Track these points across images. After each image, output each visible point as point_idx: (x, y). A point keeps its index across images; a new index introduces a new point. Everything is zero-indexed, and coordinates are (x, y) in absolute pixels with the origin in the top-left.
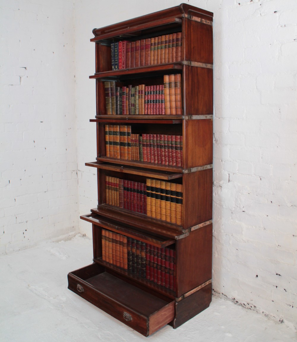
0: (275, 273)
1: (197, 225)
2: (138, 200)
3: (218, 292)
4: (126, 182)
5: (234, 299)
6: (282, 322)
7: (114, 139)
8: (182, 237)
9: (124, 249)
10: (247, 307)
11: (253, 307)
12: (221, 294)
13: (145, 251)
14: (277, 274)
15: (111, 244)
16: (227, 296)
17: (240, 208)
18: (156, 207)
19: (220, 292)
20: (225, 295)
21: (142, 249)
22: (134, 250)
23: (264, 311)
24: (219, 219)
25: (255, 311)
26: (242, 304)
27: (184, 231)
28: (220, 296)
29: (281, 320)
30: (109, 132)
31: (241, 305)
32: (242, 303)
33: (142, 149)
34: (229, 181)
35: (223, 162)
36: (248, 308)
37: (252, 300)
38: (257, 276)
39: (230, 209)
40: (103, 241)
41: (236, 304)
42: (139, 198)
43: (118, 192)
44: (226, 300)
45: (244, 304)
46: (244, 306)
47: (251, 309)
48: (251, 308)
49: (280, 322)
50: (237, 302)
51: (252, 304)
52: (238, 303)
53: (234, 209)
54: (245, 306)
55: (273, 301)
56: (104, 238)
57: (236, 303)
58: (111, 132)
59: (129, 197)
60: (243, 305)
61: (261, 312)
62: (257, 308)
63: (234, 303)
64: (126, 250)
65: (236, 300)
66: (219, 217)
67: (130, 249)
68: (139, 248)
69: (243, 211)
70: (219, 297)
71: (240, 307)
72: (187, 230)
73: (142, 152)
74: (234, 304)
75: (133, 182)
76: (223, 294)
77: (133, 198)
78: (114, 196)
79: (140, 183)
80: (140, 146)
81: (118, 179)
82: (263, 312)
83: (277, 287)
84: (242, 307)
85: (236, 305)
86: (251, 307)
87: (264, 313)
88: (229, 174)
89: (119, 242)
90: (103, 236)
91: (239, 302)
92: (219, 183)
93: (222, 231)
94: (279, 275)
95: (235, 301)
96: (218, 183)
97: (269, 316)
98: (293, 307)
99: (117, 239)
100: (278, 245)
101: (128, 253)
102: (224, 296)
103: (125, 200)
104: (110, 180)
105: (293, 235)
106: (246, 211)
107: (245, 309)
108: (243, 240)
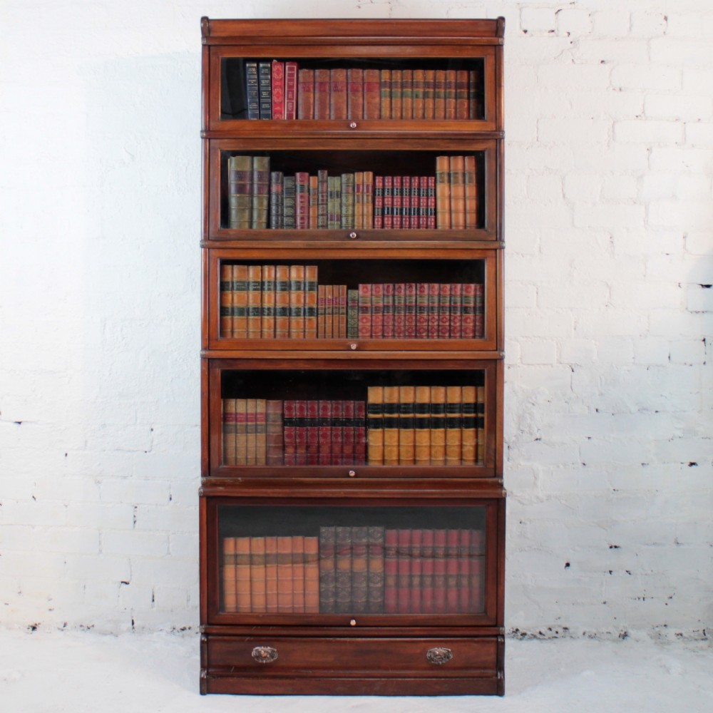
0: (608, 546)
5: (517, 630)
6: (625, 636)
10: (546, 637)
11: (560, 631)
14: (611, 547)
17: (531, 434)
23: (586, 629)
25: (568, 638)
26: (535, 634)
29: (623, 633)
31: (535, 637)
32: (536, 632)
36: (549, 638)
37: (559, 618)
38: (568, 565)
41: (521, 639)
45: (540, 633)
46: (541, 637)
47: (556, 637)
48: (556, 635)
49: (621, 639)
50: (524, 634)
51: (559, 626)
52: (526, 637)
53: (514, 438)
54: (544, 635)
55: (605, 603)
57: (521, 637)
60: (539, 636)
61: (580, 634)
62: (571, 631)
63: (518, 638)
65: (522, 631)
69: (537, 439)
71: (535, 641)
74: (518, 641)
82: (584, 634)
83: (610, 572)
84: (538, 640)
86: (557, 632)
87: (587, 635)
91: (529, 633)
94: (616, 547)
95: (519, 634)
97: (598, 635)
98: (644, 599)
99: (284, 552)
100: (612, 489)
105: (643, 464)
106: (543, 438)
107: (544, 642)
108: (538, 498)
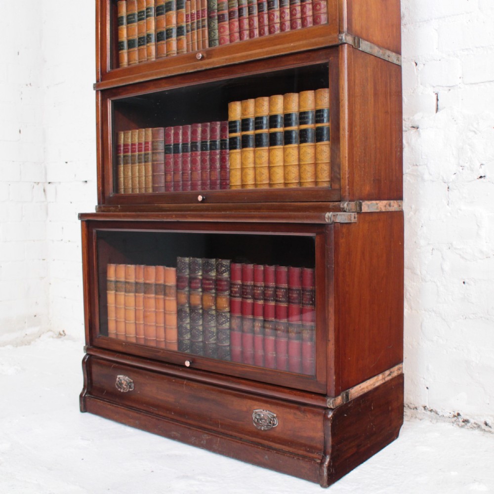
1: (374, 202)
2: (203, 168)
3: (412, 406)
4: (173, 131)
5: (459, 414)
7: (140, 31)
8: (341, 218)
9: (167, 303)
12: (421, 409)
13: (227, 293)
15: (133, 299)
16: (436, 413)
17: (472, 170)
18: (258, 171)
19: (417, 405)
20: (431, 411)
21: (219, 291)
22: (196, 299)
24: (412, 213)
26: (480, 423)
27: (345, 205)
28: (418, 416)
30: (128, 16)
31: (479, 427)
32: (481, 421)
33: (217, 31)
34: (437, 110)
35: (420, 66)
39: (443, 179)
40: (111, 296)
41: (462, 426)
42: (208, 163)
43: (150, 164)
44: (434, 421)
45: (486, 424)
46: (487, 428)
50: (466, 421)
52: (469, 425)
53: (454, 177)
54: (490, 427)
56: (112, 286)
57: (463, 424)
58: (133, 15)
59: (181, 168)
60: (484, 426)
63: (458, 425)
64: (172, 305)
65: (464, 416)
66: (413, 206)
67: (183, 298)
68: (211, 289)
69: (481, 177)
70: (416, 417)
71: (477, 432)
72: (353, 203)
73: (217, 37)
74: (458, 427)
75: (190, 126)
76: (425, 407)
77: (191, 169)
78: (139, 177)
79: (209, 124)
80: (212, 24)
81: (150, 131)
84: (482, 433)
85: (463, 430)
88: (437, 94)
89: (153, 288)
90: (111, 281)
91: (472, 421)
92: (411, 118)
93: (422, 242)
95: (461, 420)
96: (409, 119)
99: (148, 282)
101: (180, 312)
102: (429, 413)
103: (169, 178)
104: (128, 138)
106: (488, 175)
107: (488, 435)
108: (482, 252)
